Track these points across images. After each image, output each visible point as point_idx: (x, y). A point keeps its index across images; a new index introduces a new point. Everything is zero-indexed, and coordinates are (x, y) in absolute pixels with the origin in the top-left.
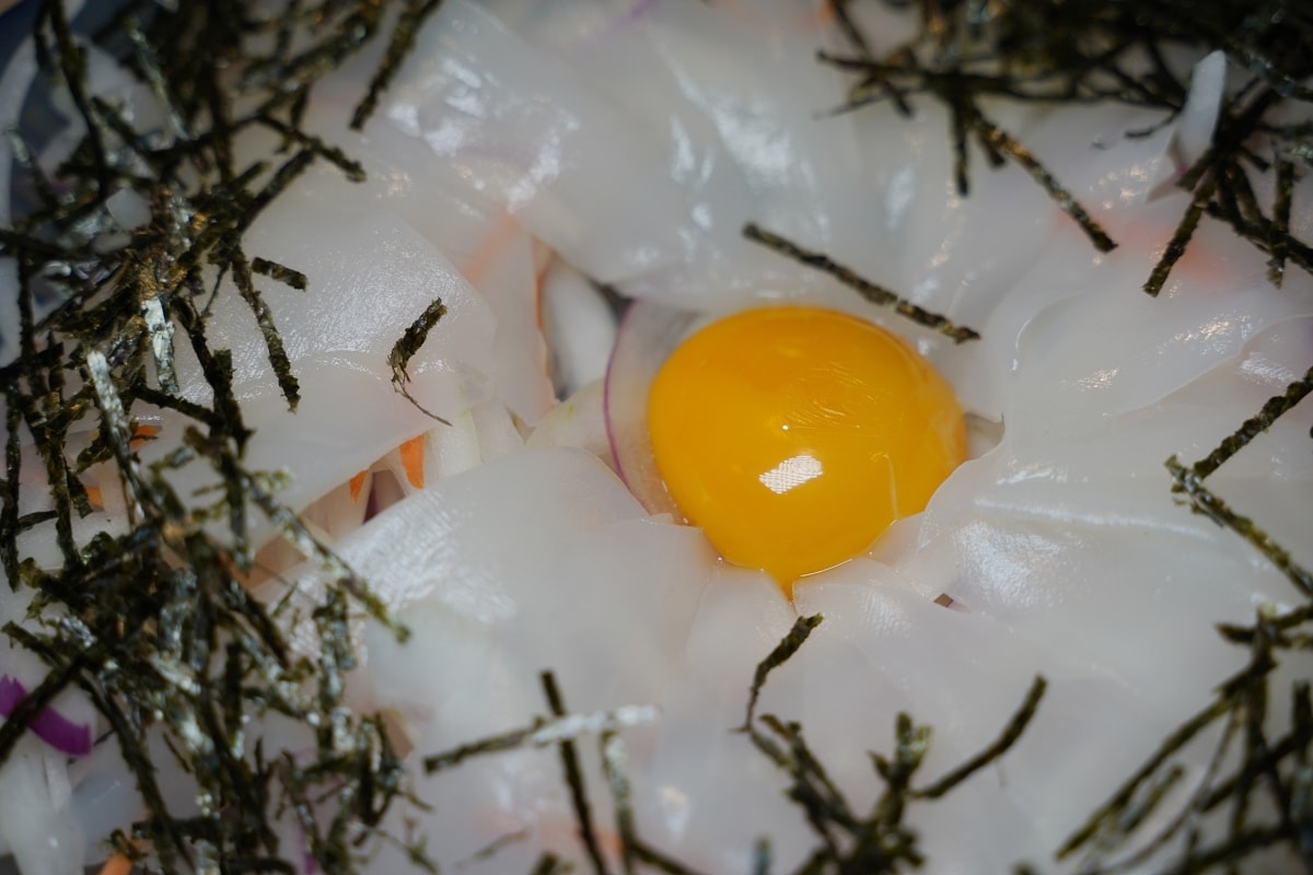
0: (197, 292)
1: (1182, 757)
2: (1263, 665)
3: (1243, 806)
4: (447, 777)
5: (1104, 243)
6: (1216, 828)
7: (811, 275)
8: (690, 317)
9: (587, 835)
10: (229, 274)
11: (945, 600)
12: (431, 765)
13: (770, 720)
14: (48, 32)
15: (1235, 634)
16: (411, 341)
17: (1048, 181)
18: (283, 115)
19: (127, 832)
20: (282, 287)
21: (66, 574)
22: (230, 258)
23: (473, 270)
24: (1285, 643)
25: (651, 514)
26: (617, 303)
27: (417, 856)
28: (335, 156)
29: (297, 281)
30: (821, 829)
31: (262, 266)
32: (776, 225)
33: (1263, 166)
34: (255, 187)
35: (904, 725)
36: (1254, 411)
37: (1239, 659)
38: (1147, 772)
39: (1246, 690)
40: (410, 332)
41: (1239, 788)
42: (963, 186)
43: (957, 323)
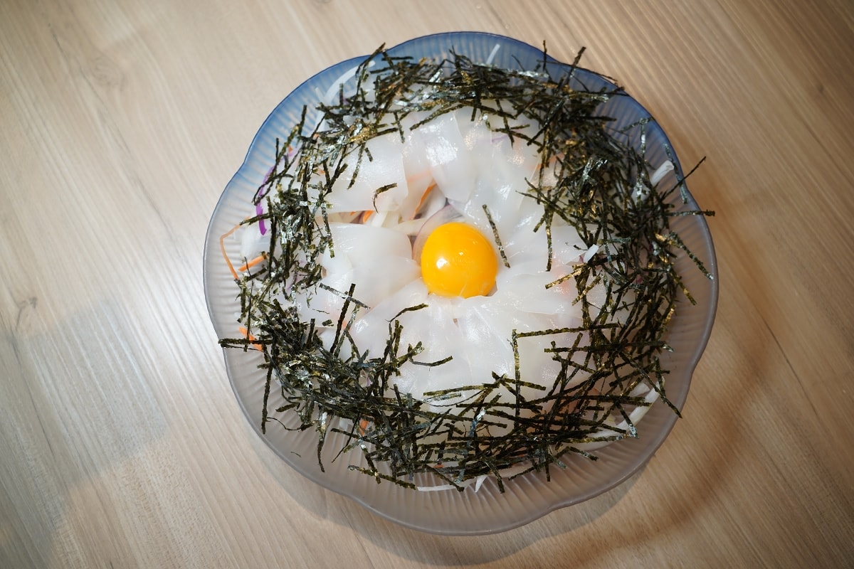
0: (350, 147)
1: (463, 392)
2: (495, 386)
3: (467, 410)
4: (323, 290)
5: (549, 268)
6: (456, 412)
7: (489, 226)
8: (461, 216)
9: (340, 322)
10: (360, 147)
11: (455, 321)
12: (321, 286)
13: (397, 323)
14: (362, 68)
15: (495, 376)
16: (384, 189)
17: (550, 244)
18: (399, 115)
19: (266, 253)
20: (368, 158)
21: (285, 193)
22: (362, 145)
23: (410, 181)
24: (504, 384)
25: (413, 258)
26: (447, 203)
27: (308, 301)
28: (402, 133)
29: (371, 159)
30: (386, 354)
31: (367, 150)
32: (491, 210)
33: (594, 275)
34: (380, 130)
35: (420, 344)
36: (544, 330)
37: (492, 381)
38: (455, 390)
39: (489, 388)
40: (385, 187)
41: (469, 407)
42: (536, 230)
43: (508, 261)
